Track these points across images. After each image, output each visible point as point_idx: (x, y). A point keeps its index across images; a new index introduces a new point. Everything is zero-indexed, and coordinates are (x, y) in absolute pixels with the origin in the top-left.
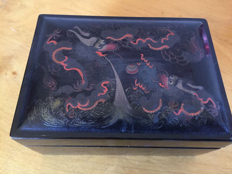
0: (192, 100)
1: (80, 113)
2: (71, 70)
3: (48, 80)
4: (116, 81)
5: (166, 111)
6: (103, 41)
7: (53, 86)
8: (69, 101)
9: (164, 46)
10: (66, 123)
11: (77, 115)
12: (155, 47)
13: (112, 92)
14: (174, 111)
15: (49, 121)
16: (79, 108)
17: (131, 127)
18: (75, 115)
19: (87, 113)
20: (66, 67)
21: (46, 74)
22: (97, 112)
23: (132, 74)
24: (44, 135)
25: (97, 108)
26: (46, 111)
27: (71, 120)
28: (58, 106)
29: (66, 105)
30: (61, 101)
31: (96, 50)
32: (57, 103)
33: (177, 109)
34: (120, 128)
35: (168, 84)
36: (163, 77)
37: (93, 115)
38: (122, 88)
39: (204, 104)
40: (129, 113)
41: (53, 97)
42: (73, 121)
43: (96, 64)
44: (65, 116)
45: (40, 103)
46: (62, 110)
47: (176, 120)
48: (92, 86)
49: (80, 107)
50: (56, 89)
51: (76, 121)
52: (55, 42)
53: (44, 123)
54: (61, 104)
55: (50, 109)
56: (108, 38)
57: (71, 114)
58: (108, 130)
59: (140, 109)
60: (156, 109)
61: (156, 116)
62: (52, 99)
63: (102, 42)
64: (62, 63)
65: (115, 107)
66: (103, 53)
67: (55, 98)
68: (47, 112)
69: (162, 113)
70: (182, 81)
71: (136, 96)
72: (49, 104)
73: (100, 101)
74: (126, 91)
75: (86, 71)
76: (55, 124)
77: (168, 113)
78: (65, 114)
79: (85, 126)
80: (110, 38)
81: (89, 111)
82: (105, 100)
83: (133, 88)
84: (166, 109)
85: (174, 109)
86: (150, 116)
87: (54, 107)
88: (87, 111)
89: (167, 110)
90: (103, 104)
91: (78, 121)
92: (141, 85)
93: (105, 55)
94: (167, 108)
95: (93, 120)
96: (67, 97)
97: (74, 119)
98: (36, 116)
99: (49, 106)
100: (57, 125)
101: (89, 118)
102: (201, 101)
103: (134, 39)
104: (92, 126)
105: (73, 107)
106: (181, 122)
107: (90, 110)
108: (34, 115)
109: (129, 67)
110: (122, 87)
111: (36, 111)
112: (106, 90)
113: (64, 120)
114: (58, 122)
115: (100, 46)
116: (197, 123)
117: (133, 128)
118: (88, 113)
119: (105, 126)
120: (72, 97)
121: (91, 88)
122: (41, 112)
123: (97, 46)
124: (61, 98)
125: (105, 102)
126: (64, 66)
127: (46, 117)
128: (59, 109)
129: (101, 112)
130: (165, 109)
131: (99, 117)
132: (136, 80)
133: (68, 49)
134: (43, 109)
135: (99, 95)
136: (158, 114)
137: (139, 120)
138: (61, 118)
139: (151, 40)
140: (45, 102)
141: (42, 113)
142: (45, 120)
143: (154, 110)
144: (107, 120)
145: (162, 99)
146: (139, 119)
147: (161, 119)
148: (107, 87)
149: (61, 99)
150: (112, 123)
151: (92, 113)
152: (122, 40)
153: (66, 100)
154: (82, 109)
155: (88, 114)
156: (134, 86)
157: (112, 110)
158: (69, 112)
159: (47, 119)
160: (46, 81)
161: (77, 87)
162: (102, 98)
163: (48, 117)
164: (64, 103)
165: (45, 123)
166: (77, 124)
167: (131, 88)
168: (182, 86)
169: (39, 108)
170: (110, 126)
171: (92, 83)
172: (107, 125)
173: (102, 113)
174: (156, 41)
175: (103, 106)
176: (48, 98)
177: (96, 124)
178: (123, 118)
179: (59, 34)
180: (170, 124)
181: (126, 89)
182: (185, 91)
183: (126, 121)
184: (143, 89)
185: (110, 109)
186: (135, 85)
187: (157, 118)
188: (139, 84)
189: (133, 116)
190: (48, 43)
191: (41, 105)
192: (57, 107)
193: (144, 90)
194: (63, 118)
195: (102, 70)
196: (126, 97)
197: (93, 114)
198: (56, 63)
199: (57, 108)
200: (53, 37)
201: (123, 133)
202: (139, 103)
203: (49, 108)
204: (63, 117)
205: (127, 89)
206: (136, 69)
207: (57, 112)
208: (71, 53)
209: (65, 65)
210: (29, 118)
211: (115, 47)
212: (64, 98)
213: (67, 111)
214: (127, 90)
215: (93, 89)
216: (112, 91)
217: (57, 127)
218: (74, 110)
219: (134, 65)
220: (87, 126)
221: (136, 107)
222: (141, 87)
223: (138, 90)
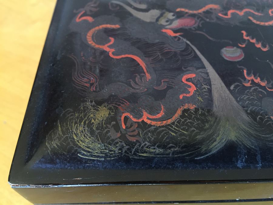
1: (149, 131)
2: (123, 58)
3: (81, 75)
4: (207, 73)
6: (172, 14)
7: (92, 85)
8: (125, 110)
10: (122, 152)
11: (145, 134)
12: (262, 21)
13: (205, 92)
15: (88, 147)
16: (146, 120)
17: (256, 155)
18: (139, 134)
19: (163, 131)
20: (113, 53)
21: (77, 65)
22: (182, 127)
23: (235, 62)
24: (79, 179)
25: (183, 120)
26: (81, 129)
27: (131, 145)
28: (105, 119)
29: (121, 116)
30: (110, 109)
31: (163, 27)
32: (103, 113)
34: (234, 159)
37: (174, 134)
38: (223, 84)
40: (247, 129)
41: (93, 103)
42: (136, 147)
43: (166, 47)
44: (120, 138)
45: (68, 114)
46: (113, 125)
48: (164, 82)
49: (149, 119)
50: (98, 89)
51: (143, 147)
52: (90, 19)
53: (78, 153)
54: (110, 114)
55: (90, 125)
56: (178, 10)
57: (132, 134)
58: (209, 164)
59: (267, 121)
62: (91, 106)
63: (170, 16)
64: (106, 48)
65: (216, 119)
66: (175, 31)
67: (97, 105)
68: (85, 130)
71: (252, 97)
72: (87, 116)
73: (185, 107)
74: (232, 88)
75: (151, 59)
76: (101, 155)
78: (119, 135)
79: (161, 156)
80: (183, 10)
81: (166, 126)
82: (194, 106)
83: (244, 84)
87: (96, 120)
88: (163, 126)
90: (192, 113)
91: (147, 147)
92: (257, 79)
93: (179, 34)
95: (176, 144)
96: (120, 102)
97: (138, 144)
98: (63, 139)
99: (86, 118)
100: (104, 155)
101: (168, 140)
103: (222, 11)
104: (176, 156)
105: (135, 120)
107: (169, 125)
108: (58, 138)
109: (226, 50)
110: (221, 81)
111: (62, 130)
112: (193, 89)
113: (117, 145)
114: (106, 149)
115: (167, 21)
117: (259, 157)
118: (166, 130)
119: (203, 155)
120: (130, 102)
121: (163, 86)
122: (72, 131)
123: (163, 22)
124: (109, 104)
125: (195, 108)
126: (109, 52)
127: (81, 141)
128: (107, 124)
129: (191, 127)
131: (187, 138)
132: (245, 72)
133: (113, 26)
134: (75, 124)
135: (181, 97)
137: (269, 141)
138: (113, 142)
139: (252, 11)
140: (79, 113)
141: (75, 133)
142: (80, 147)
144: (204, 143)
146: (269, 139)
148: (193, 83)
149: (110, 106)
150: (217, 150)
151: (173, 131)
152: (204, 12)
153: (119, 107)
154: (153, 123)
155: (165, 133)
157: (212, 122)
158: (128, 130)
159: (83, 144)
160: (79, 76)
161: (137, 84)
162: (189, 103)
163: (87, 141)
164: (116, 114)
165: (80, 153)
166: (145, 152)
167: (238, 83)
169: (67, 124)
170: (213, 155)
171: (164, 78)
172: (206, 154)
173: (194, 131)
174: (262, 13)
175: (193, 116)
176: (85, 105)
177: (184, 152)
178: (236, 139)
179: (96, 7)
181: (231, 85)
183: (243, 144)
184: (263, 84)
185: (208, 123)
186: (245, 79)
188: (252, 77)
189: (256, 135)
190: (78, 20)
191: (72, 117)
192: (103, 121)
193: (265, 86)
194: (116, 141)
195: (179, 57)
196: (233, 99)
197: (176, 133)
198: (94, 47)
199: (102, 123)
200: (86, 12)
201: (240, 168)
202: (262, 108)
203: (87, 122)
204: (117, 139)
206: (240, 53)
207: (104, 130)
208: (118, 32)
209: (111, 52)
210: (49, 143)
211: (194, 22)
212: (116, 104)
213: (124, 127)
214: (234, 87)
215: (169, 88)
216: (205, 90)
217: (104, 161)
218: (137, 126)
219: (235, 48)
220: (166, 157)
221: (259, 116)
222: (258, 80)
223: (254, 86)
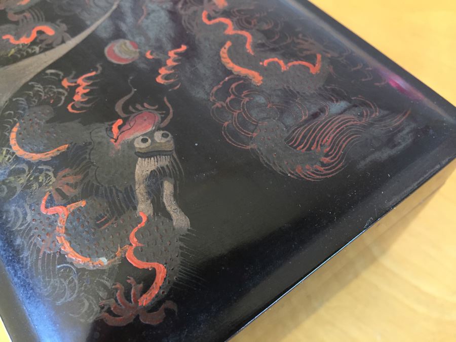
0: (116, 220)
4: (63, 42)
5: (37, 178)
9: (253, 72)
12: (232, 58)
13: (27, 52)
14: (50, 195)
23: (107, 59)
33: (60, 198)
35: (131, 137)
36: (146, 118)
38: (51, 62)
39: (124, 260)
47: (25, 218)
48: (24, 15)
60: (30, 152)
61: (11, 165)
69: (27, 172)
70: (167, 163)
71: (43, 95)
74: (49, 71)
77: (35, 186)
83: (65, 80)
84: (43, 174)
85: (53, 192)
86: (4, 152)
89: (40, 178)
92: (84, 88)
94: (47, 174)
102: (131, 245)
103: (216, 12)
106: (28, 234)
109: (124, 43)
112: (27, 40)
116: (47, 279)
121: (16, 18)
130: (41, 171)
132: (93, 74)
136: (18, 166)
139: (250, 41)
143: (25, 150)
145: (68, 148)
147: (10, 182)
148: (37, 37)
156: (73, 78)
167: (62, 75)
168: (149, 173)
171: (31, 13)
174: (254, 51)
180: (7, 211)
181: (56, 68)
182: (137, 187)
184: (77, 98)
186: (77, 77)
187: (7, 173)
188: (85, 84)
193: (74, 101)
196: (28, 79)
202: (27, 110)
205: (53, 71)
206: (130, 58)
214: (51, 73)
215: (16, 23)
216: (30, 50)
219: (138, 50)
221: (12, 112)
222: (81, 91)
223: (66, 90)
